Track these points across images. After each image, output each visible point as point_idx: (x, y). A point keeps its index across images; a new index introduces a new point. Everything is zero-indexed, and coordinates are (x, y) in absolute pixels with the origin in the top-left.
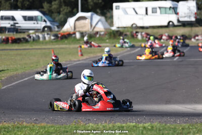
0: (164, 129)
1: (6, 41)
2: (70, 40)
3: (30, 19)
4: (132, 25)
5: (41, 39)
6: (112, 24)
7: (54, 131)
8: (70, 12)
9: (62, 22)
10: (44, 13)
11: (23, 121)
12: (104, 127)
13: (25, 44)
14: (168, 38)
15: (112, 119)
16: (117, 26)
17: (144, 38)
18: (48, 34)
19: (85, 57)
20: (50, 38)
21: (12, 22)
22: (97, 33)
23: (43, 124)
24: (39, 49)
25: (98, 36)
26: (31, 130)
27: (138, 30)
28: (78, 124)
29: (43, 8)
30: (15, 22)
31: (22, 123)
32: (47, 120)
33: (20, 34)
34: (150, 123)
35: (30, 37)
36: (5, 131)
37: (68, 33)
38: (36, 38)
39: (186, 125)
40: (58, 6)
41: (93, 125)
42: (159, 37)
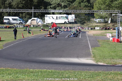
1: (6, 27)
3: (15, 20)
4: (52, 23)
5: (19, 27)
8: (29, 17)
9: (26, 21)
14: (64, 28)
16: (46, 23)
20: (22, 27)
21: (8, 21)
22: (39, 25)
29: (20, 16)
33: (11, 25)
35: (15, 26)
37: (28, 25)
38: (17, 27)
40: (25, 15)
42: (61, 27)
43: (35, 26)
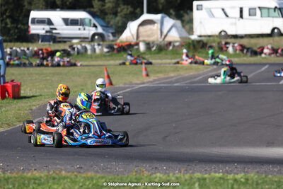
0: (263, 183)
3: (74, 22)
4: (220, 32)
5: (89, 52)
6: (191, 31)
8: (131, 13)
9: (119, 27)
10: (93, 15)
11: (62, 170)
12: (177, 178)
14: (271, 52)
15: (189, 167)
16: (199, 34)
17: (238, 52)
18: (99, 45)
19: (152, 78)
20: (102, 50)
21: (47, 28)
22: (170, 43)
23: (89, 174)
24: (86, 66)
25: (171, 48)
26: (74, 182)
27: (229, 40)
28: (140, 173)
29: (92, 7)
30: (52, 27)
31: (60, 172)
32: (96, 168)
33: (59, 44)
34: (243, 174)
35: (74, 49)
36: (35, 183)
37: (128, 43)
38: (82, 51)
40: (114, 5)
41: (161, 176)
42: (259, 50)
43: (154, 48)
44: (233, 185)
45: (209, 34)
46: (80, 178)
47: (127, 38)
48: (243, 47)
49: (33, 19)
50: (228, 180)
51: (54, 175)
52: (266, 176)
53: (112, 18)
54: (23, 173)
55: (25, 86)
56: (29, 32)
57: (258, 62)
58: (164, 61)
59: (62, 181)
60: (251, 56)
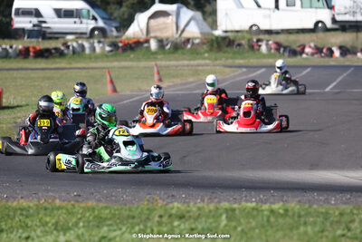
0: (306, 214)
1: (25, 53)
2: (139, 52)
3: (68, 14)
4: (251, 27)
5: (87, 51)
6: (214, 25)
7: (109, 216)
9: (125, 20)
10: (92, 4)
11: (55, 198)
12: (199, 209)
13: (58, 60)
14: (314, 51)
15: (214, 195)
16: (224, 29)
17: (273, 51)
18: (99, 42)
19: (166, 84)
20: (103, 48)
21: (35, 20)
22: (188, 40)
23: (91, 203)
24: (84, 68)
25: (189, 46)
26: (70, 213)
28: (153, 203)
30: (41, 19)
31: (53, 201)
32: (98, 196)
33: (51, 41)
34: (281, 204)
35: (68, 47)
36: (22, 214)
37: (135, 40)
38: (78, 49)
39: (348, 208)
41: (179, 206)
42: (299, 49)
43: (168, 46)
44: (268, 217)
45: (237, 28)
46: (79, 208)
47: (134, 34)
48: (279, 46)
49: (17, 10)
50: (262, 211)
51: (46, 204)
52: (310, 207)
53: (116, 9)
54: (7, 201)
55: (8, 94)
56: (12, 26)
57: (299, 64)
58: (181, 63)
59: (55, 212)
60: (289, 56)
